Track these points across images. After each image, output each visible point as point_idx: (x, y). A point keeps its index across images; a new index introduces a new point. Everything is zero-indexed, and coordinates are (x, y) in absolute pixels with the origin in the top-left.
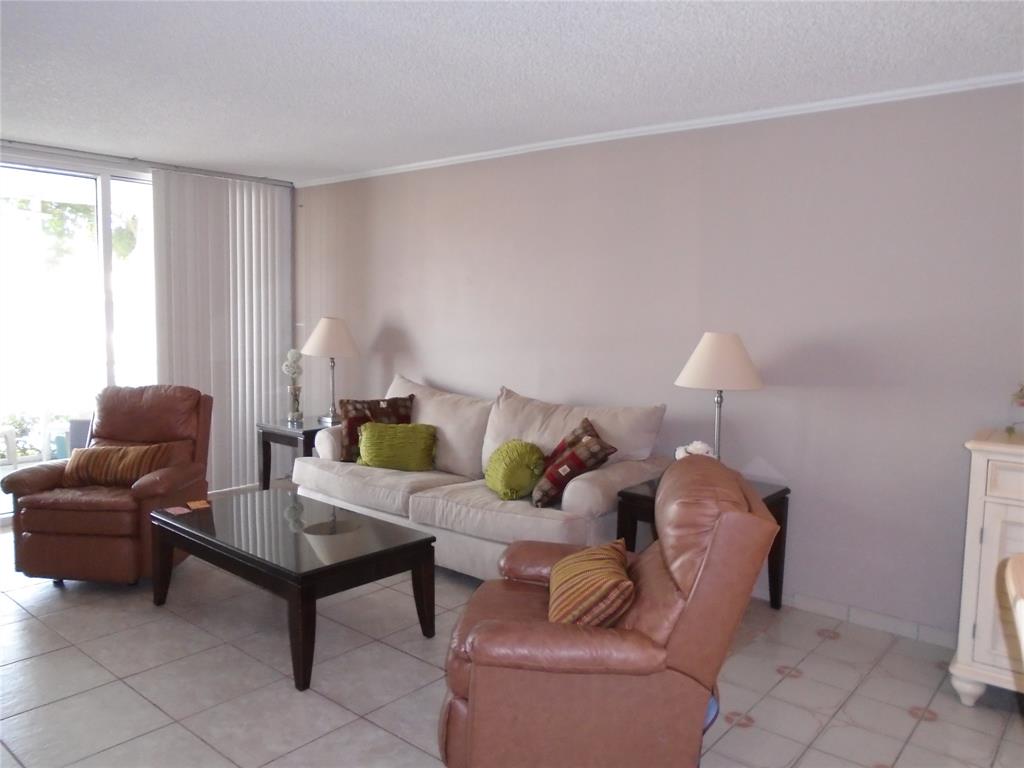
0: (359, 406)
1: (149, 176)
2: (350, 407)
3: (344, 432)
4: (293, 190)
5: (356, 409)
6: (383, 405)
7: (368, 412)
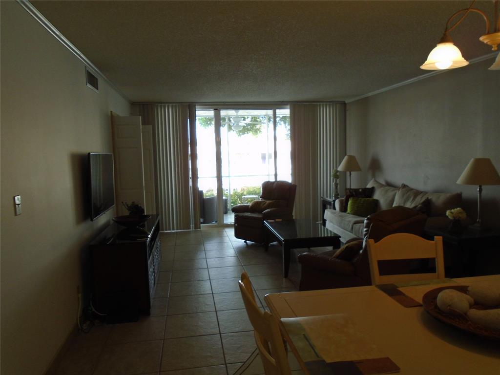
0: (351, 191)
1: (289, 106)
2: (348, 191)
3: (344, 201)
4: (344, 104)
5: (350, 192)
6: (360, 190)
7: (354, 193)
